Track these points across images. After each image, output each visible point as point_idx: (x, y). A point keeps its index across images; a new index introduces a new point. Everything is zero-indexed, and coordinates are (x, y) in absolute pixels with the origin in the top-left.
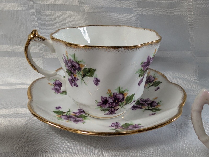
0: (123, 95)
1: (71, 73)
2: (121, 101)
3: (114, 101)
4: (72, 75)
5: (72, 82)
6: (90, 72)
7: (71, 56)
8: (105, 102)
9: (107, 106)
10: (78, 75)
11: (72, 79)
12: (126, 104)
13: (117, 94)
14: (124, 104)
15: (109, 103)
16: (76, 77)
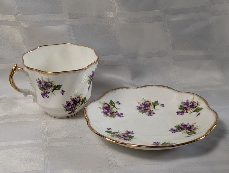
0: (80, 98)
1: (44, 89)
2: (78, 103)
3: (74, 103)
4: (45, 90)
5: (45, 95)
6: (58, 87)
7: (46, 79)
8: (69, 104)
9: (70, 107)
10: (49, 90)
11: (45, 93)
12: (82, 104)
13: (76, 98)
14: (81, 104)
15: (71, 105)
16: (48, 91)
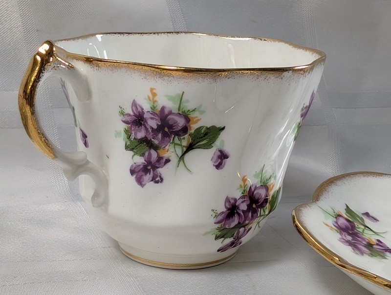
0: (267, 189)
1: (151, 146)
2: (262, 206)
3: (249, 207)
4: (153, 151)
5: (147, 172)
6: (208, 136)
7: (170, 98)
8: (232, 210)
9: (235, 221)
10: (171, 150)
11: (149, 163)
12: (270, 211)
13: (256, 188)
14: (267, 211)
15: (239, 214)
16: (166, 155)
